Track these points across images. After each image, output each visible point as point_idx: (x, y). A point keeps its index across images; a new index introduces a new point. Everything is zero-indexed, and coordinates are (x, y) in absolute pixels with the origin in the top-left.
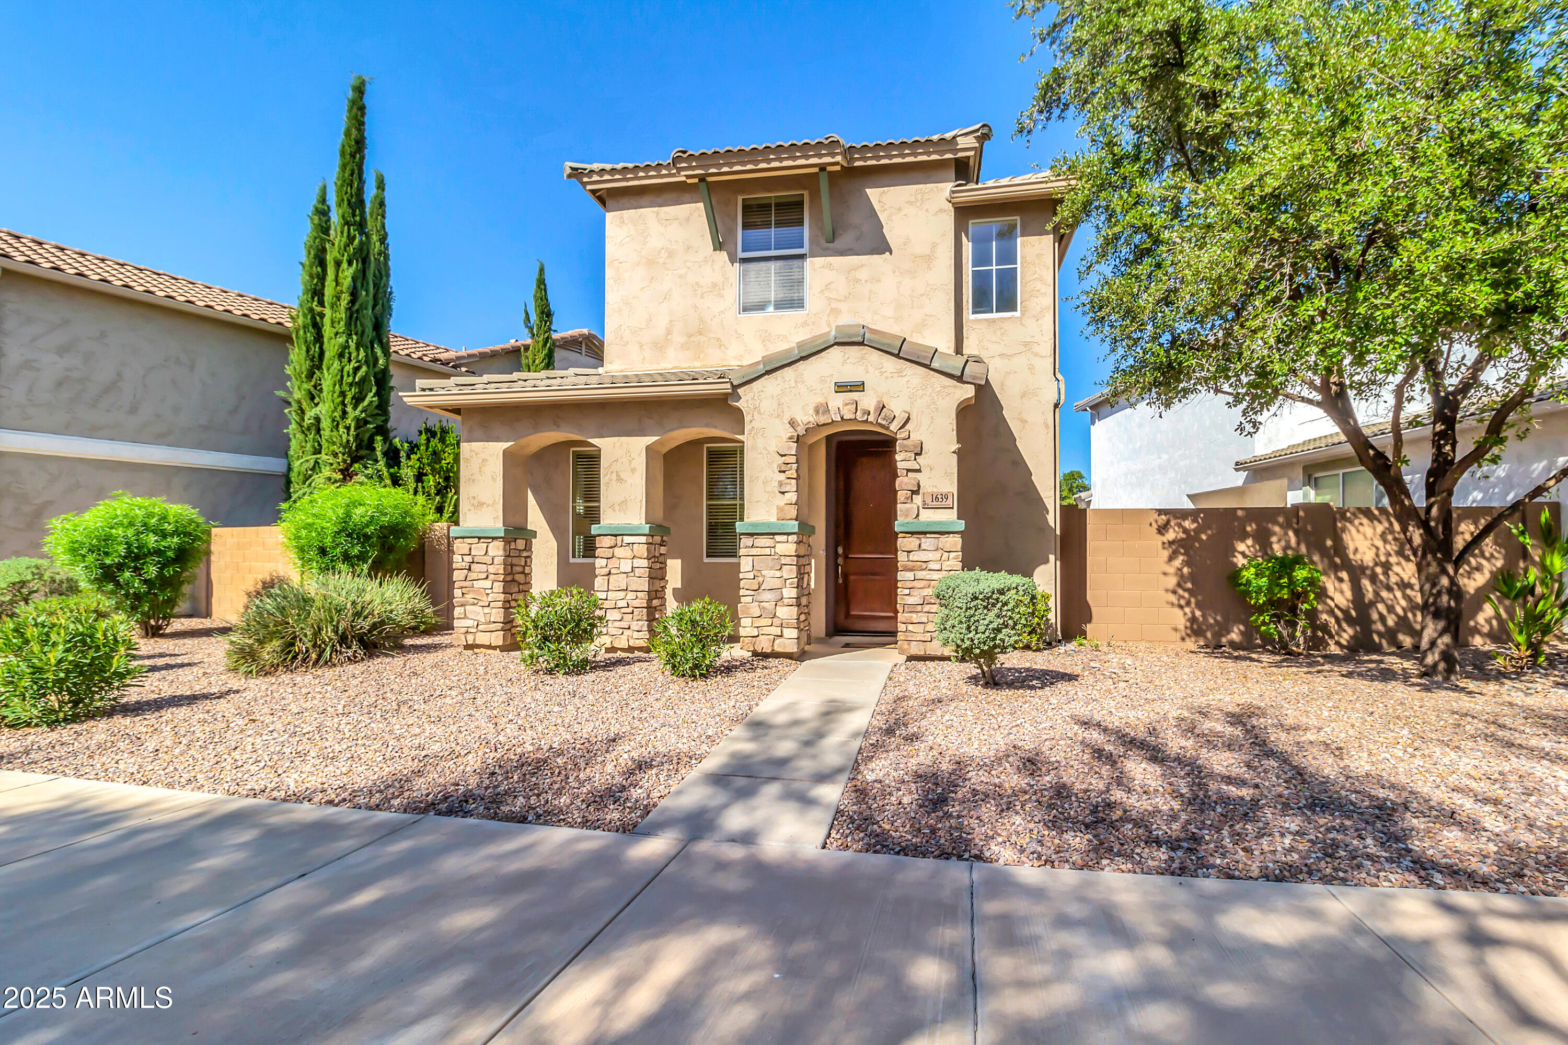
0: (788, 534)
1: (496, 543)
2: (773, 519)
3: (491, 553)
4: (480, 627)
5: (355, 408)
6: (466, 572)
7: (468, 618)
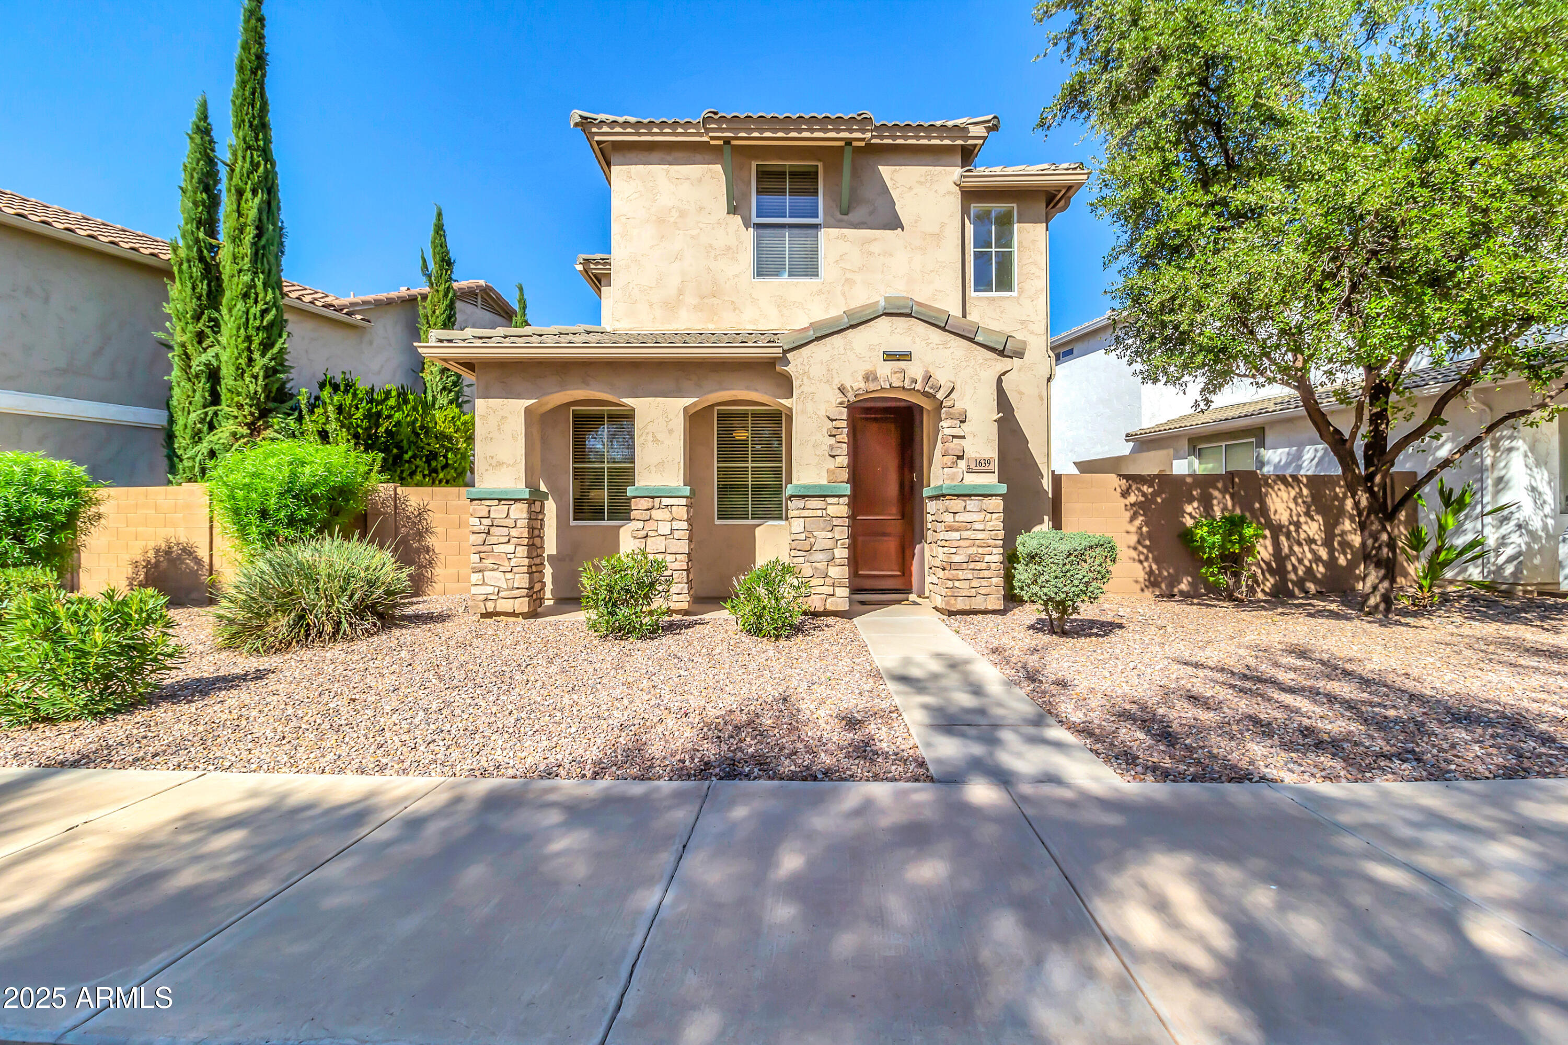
0: (840, 496)
1: (519, 505)
2: (824, 482)
3: (512, 515)
4: (502, 594)
5: (263, 355)
6: (484, 535)
7: (487, 585)
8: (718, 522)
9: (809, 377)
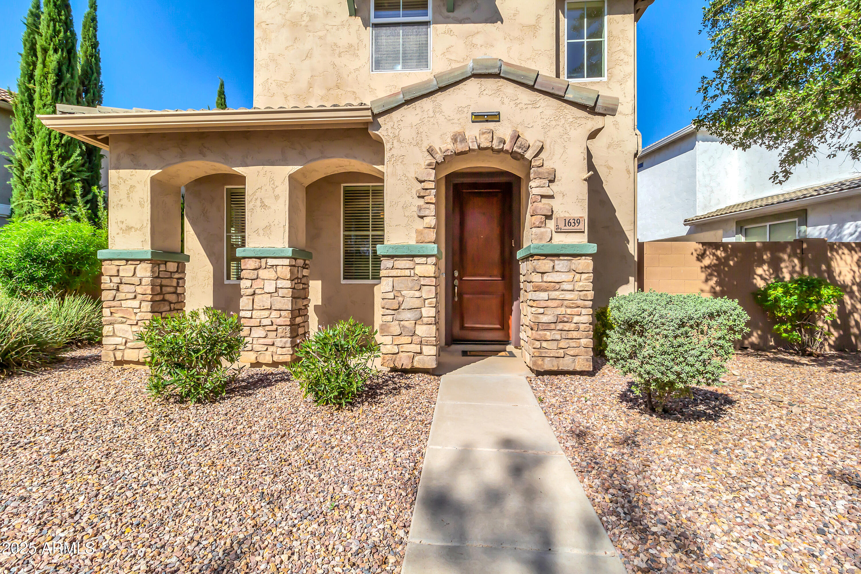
0: (427, 256)
1: (144, 265)
2: (413, 242)
3: (139, 274)
4: (128, 345)
6: (114, 292)
7: (117, 336)
8: (343, 282)
9: (399, 141)
